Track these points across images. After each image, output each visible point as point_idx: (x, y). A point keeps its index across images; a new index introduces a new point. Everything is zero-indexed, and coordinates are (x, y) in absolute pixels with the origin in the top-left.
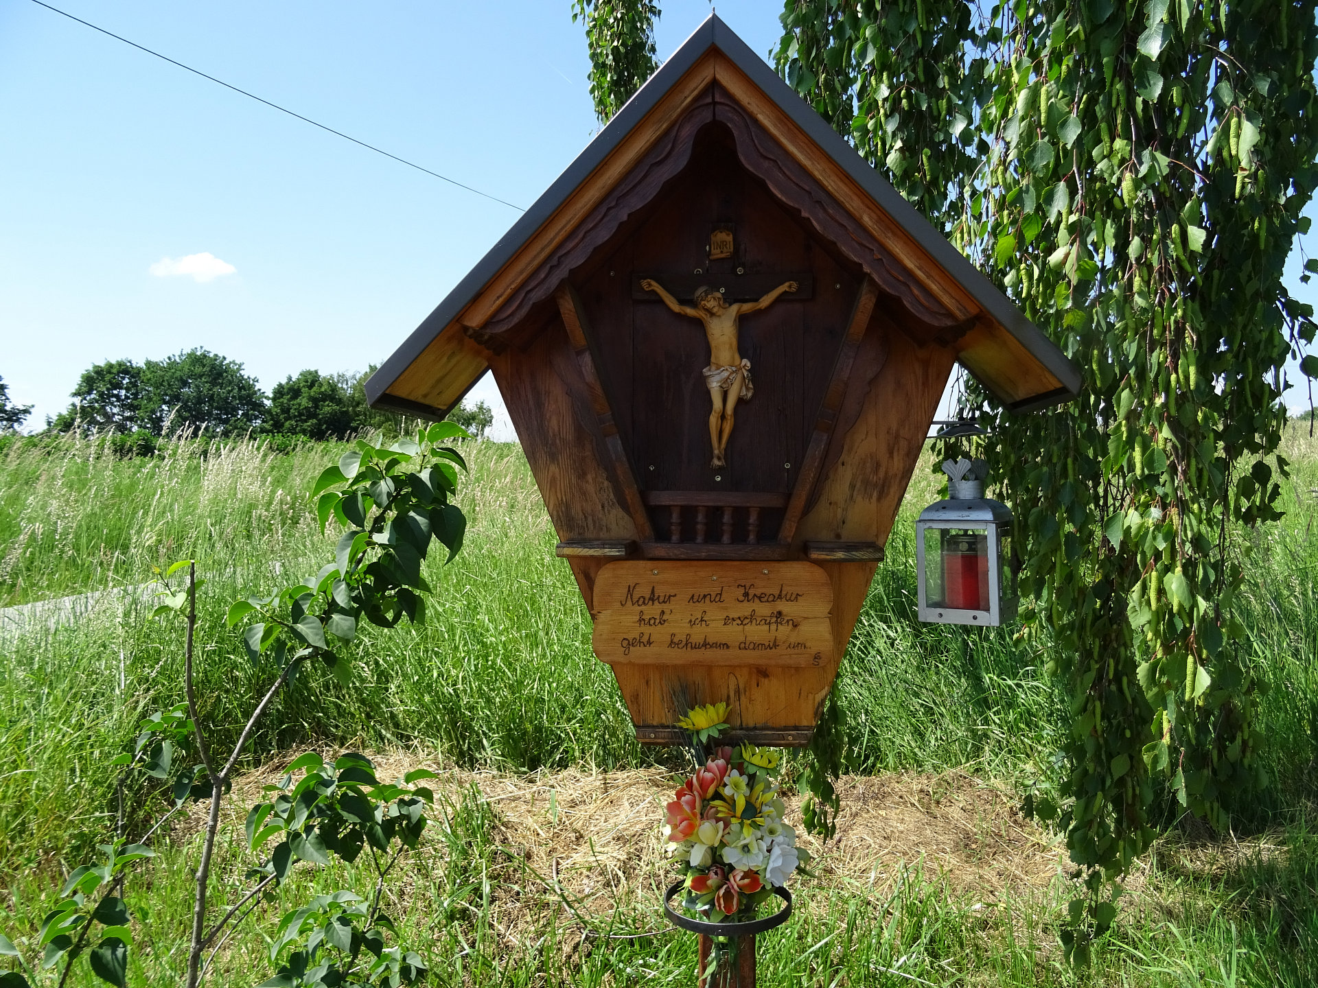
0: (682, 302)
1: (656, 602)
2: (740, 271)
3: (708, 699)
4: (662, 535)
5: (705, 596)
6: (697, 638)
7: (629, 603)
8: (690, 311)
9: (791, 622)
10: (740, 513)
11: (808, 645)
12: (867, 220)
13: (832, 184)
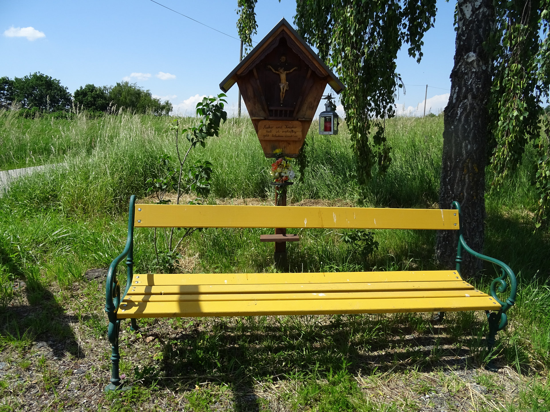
0: (275, 70)
1: (270, 128)
2: (287, 64)
3: (279, 148)
4: (271, 115)
5: (279, 127)
6: (277, 135)
7: (265, 128)
8: (277, 72)
9: (295, 132)
10: (286, 111)
11: (297, 136)
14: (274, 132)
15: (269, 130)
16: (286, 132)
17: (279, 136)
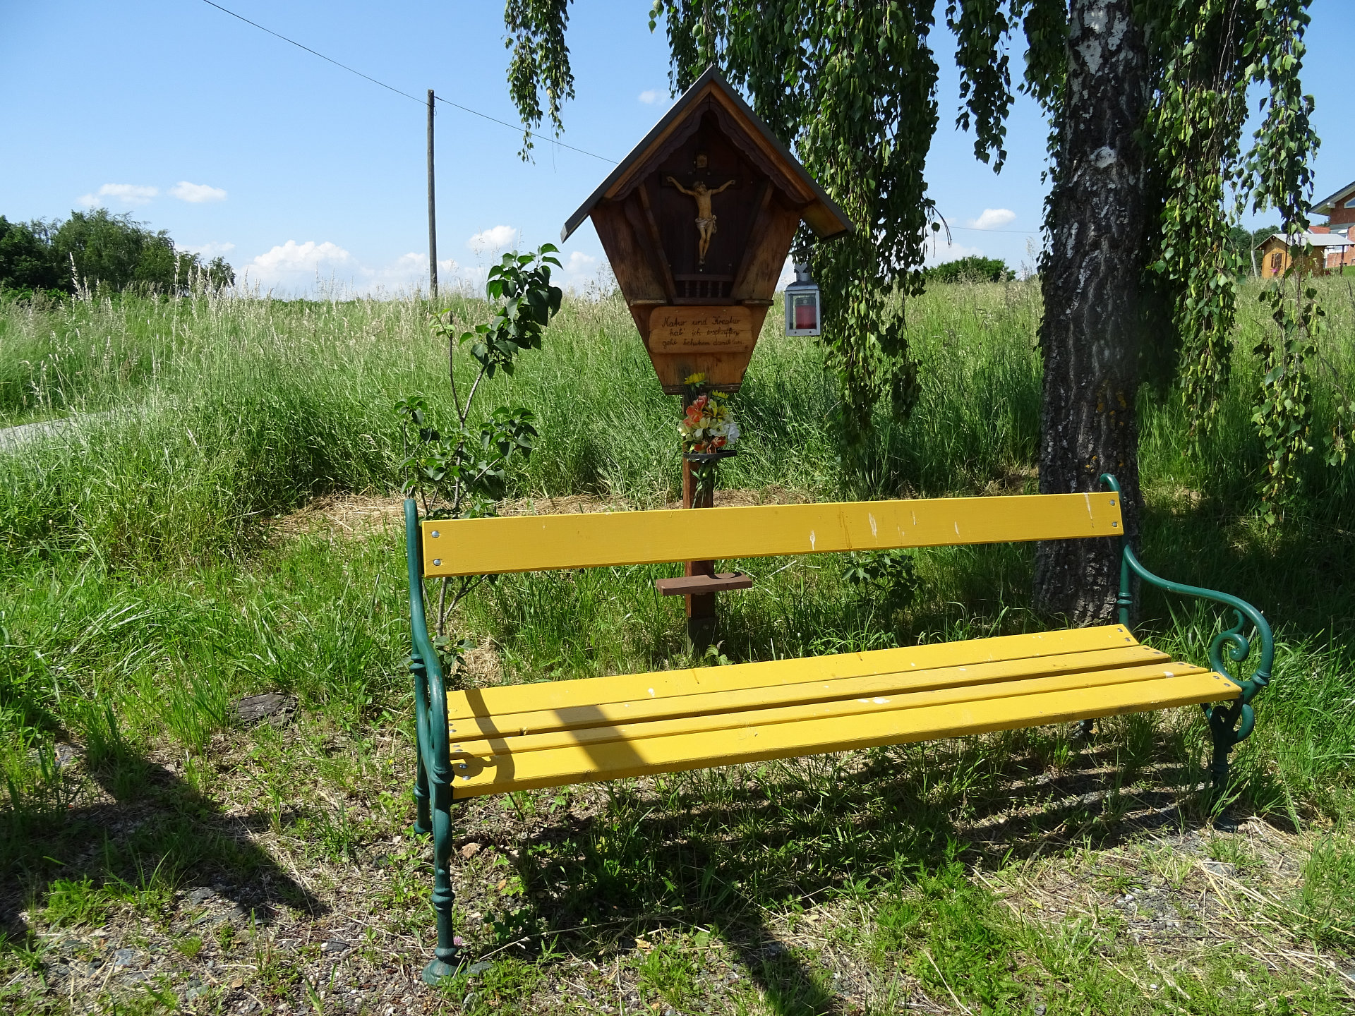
0: (685, 188)
1: (678, 325)
2: (709, 174)
4: (681, 294)
5: (699, 322)
6: (696, 340)
7: (666, 325)
8: (690, 192)
9: (735, 333)
10: (715, 284)
11: (742, 342)
14: (688, 333)
15: (676, 329)
16: (715, 332)
17: (699, 343)
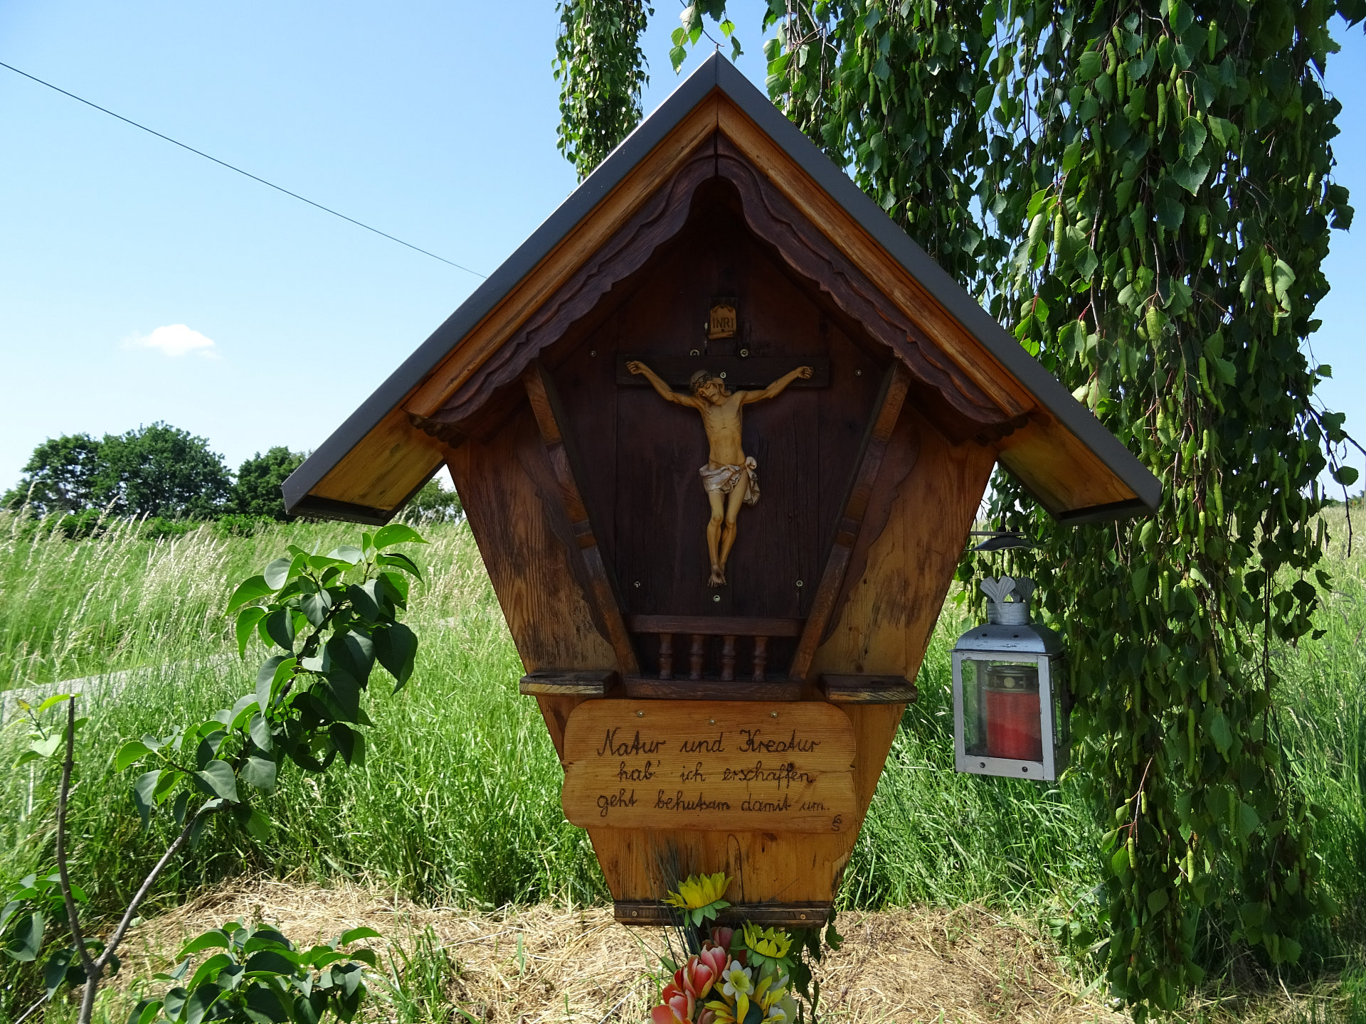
0: (675, 388)
1: (641, 751)
2: (744, 353)
3: (703, 868)
4: (649, 668)
5: (700, 744)
6: (691, 796)
7: (608, 752)
8: (685, 400)
9: (805, 777)
10: (743, 644)
11: (826, 805)
12: (898, 295)
13: (857, 252)
14: (669, 774)
16: (745, 774)
17: (701, 804)
